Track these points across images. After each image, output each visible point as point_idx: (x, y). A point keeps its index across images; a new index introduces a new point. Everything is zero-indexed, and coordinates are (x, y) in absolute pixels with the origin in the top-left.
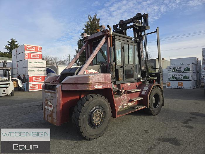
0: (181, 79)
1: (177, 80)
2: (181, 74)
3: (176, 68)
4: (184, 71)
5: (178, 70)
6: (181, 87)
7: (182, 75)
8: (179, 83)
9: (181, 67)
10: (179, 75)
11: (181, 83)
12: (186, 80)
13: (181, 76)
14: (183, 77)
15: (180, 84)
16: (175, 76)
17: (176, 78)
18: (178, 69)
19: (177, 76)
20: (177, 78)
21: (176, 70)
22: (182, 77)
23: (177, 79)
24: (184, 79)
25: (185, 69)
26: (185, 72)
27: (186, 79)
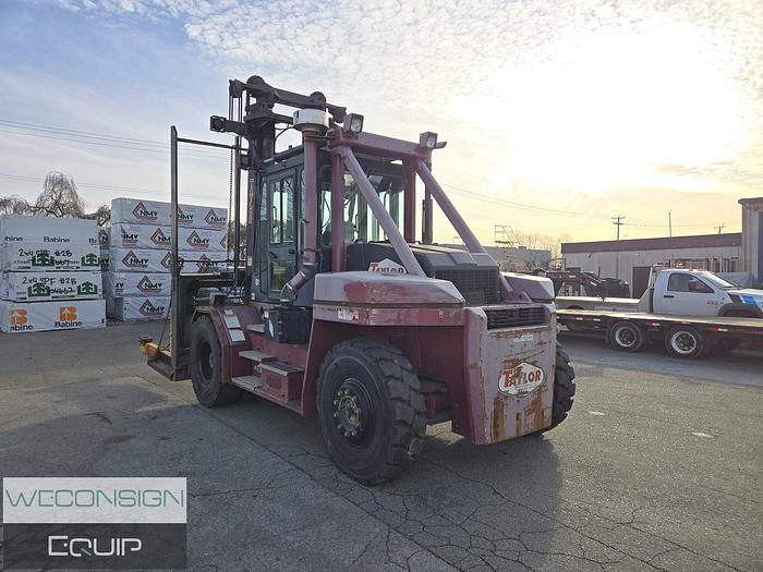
0: (69, 294)
1: (55, 300)
2: (71, 275)
3: (52, 254)
4: (80, 265)
5: (60, 262)
6: (71, 325)
7: (74, 281)
8: (62, 309)
9: (68, 252)
10: (62, 281)
11: (71, 309)
12: (86, 297)
13: (70, 285)
14: (79, 287)
15: (67, 312)
16: (48, 284)
17: (49, 291)
18: (57, 258)
19: (57, 285)
20: (55, 291)
21: (52, 262)
22: (75, 287)
23: (55, 294)
24: (79, 293)
25: (83, 258)
26: (86, 268)
27: (88, 293)
